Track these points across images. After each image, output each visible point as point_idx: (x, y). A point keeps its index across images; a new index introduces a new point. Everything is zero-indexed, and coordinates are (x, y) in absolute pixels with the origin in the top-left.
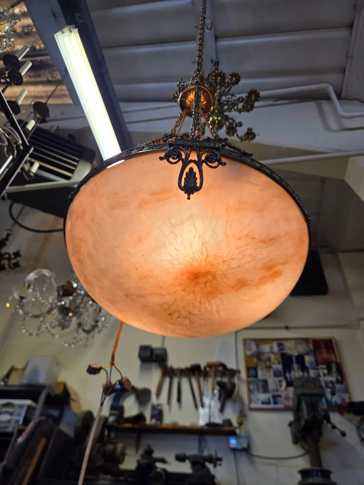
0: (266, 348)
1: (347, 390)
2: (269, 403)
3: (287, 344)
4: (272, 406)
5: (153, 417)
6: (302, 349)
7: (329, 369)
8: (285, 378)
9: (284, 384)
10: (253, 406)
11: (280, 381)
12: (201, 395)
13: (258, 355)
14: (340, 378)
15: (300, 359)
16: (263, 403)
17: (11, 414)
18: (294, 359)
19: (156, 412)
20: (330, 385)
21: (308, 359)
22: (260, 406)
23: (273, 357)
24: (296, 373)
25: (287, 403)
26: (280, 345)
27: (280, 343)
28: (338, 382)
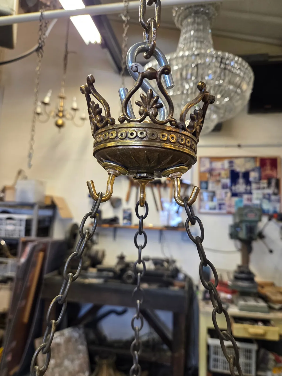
0: (217, 165)
1: (279, 201)
2: (215, 209)
3: (237, 162)
4: (217, 211)
5: (124, 218)
6: (249, 166)
7: (269, 184)
8: (231, 190)
9: (229, 194)
10: (202, 210)
11: (226, 193)
12: (162, 203)
13: (211, 171)
14: (276, 191)
15: (246, 175)
16: (211, 209)
17: (15, 225)
18: (241, 175)
19: (127, 215)
20: (267, 197)
21: (253, 175)
22: (207, 210)
23: (223, 173)
24: (241, 187)
25: (229, 209)
26: (231, 163)
27: (231, 160)
28: (275, 194)
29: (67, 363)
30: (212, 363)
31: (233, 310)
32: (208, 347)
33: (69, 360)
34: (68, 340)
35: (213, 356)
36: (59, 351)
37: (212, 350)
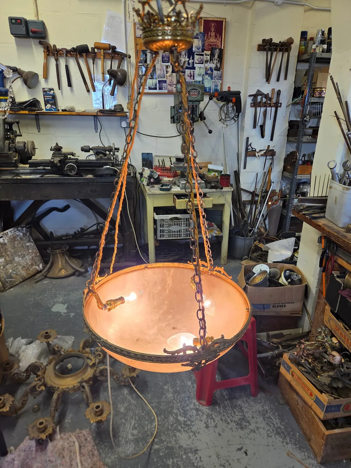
1: (221, 77)
2: (156, 89)
4: (157, 91)
5: (46, 102)
7: (212, 55)
9: (170, 70)
14: (219, 65)
16: (150, 88)
19: (49, 97)
20: (209, 72)
22: (147, 91)
28: (217, 69)
29: (17, 259)
30: (159, 234)
31: (176, 189)
32: (155, 221)
33: (19, 256)
34: (13, 239)
35: (159, 229)
36: (6, 250)
37: (158, 224)
